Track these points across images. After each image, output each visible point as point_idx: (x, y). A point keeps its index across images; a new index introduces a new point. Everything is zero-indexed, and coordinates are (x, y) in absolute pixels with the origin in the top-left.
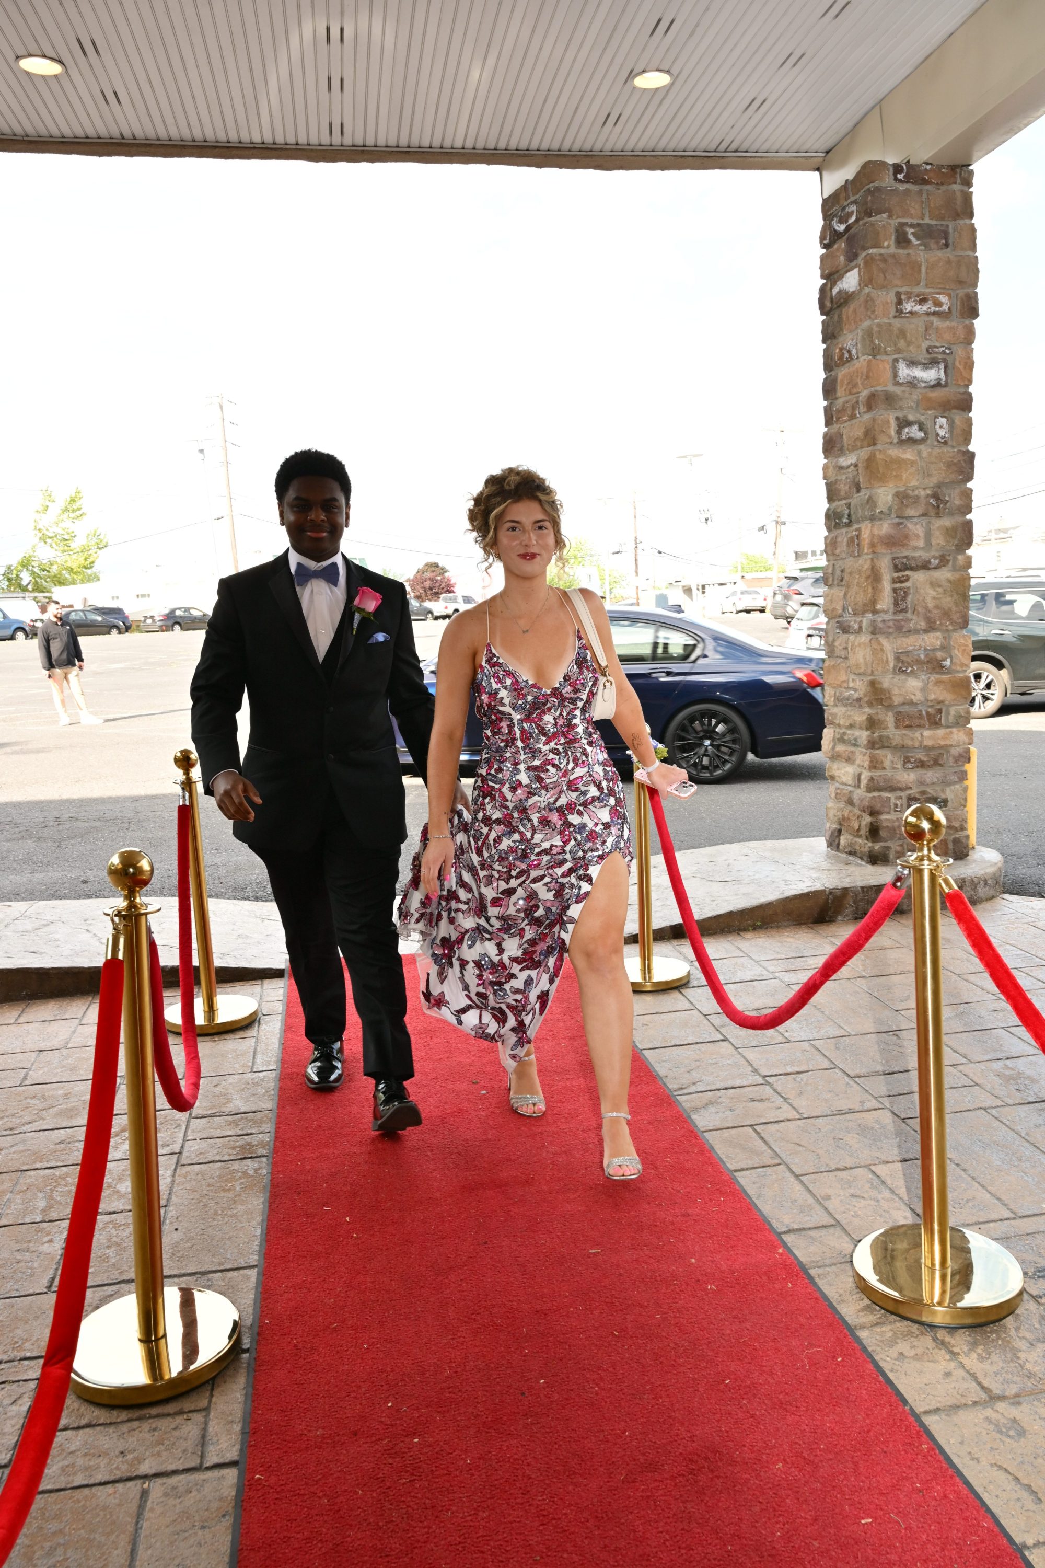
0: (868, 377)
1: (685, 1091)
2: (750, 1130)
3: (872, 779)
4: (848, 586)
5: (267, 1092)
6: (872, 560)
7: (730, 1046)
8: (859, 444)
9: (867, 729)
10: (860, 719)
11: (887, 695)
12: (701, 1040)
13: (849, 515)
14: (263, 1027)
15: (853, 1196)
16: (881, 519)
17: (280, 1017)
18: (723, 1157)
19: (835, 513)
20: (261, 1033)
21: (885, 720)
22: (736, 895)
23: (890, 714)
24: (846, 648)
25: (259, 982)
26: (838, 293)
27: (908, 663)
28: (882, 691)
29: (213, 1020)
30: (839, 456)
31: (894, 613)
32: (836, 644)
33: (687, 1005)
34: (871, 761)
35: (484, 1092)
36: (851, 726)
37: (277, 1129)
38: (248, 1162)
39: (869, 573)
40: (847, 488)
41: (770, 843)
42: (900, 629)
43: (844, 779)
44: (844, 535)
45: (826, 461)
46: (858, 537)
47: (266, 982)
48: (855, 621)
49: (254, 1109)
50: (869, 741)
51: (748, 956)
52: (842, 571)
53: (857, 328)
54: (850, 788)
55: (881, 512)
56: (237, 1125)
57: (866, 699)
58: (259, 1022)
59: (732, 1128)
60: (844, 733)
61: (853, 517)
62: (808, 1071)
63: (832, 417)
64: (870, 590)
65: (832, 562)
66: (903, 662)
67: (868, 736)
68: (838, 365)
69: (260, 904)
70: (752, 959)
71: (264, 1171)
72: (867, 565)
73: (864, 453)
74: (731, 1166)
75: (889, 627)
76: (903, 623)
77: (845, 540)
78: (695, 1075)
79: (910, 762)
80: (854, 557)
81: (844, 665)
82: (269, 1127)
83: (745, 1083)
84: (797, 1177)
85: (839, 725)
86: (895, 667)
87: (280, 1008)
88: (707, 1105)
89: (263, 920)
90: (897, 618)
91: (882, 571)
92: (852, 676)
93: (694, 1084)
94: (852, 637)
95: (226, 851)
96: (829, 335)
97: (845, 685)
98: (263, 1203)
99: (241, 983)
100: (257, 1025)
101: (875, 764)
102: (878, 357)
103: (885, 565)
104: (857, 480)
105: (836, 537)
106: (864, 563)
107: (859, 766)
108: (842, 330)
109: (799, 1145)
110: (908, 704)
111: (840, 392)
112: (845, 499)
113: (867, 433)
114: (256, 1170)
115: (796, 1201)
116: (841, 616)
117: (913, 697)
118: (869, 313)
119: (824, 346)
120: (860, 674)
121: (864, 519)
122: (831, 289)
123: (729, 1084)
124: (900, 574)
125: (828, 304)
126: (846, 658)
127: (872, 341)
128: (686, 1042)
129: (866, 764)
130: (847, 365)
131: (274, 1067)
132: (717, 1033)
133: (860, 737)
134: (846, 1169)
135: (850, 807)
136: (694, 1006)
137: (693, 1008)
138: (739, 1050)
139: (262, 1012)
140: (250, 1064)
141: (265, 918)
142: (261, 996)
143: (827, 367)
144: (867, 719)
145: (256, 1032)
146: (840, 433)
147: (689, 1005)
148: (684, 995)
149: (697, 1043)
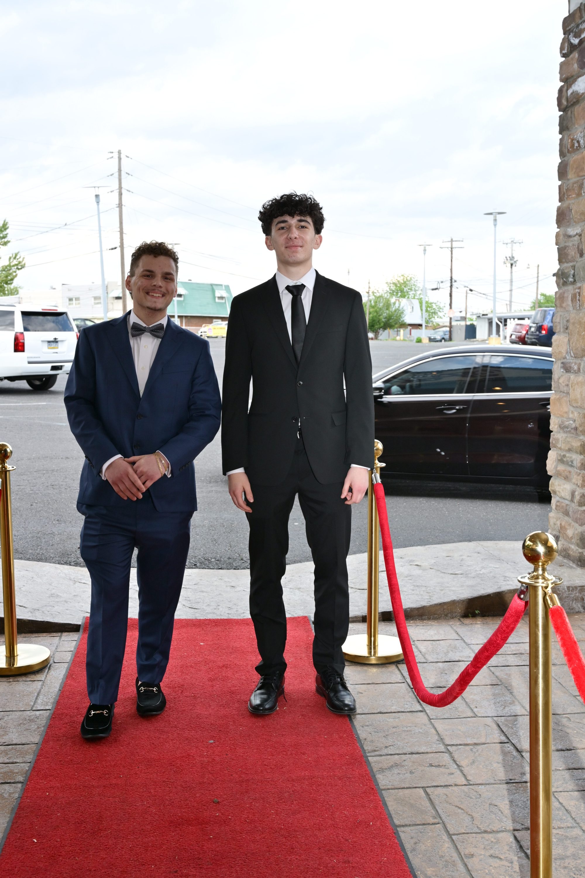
1: (377, 753)
2: (421, 791)
4: (571, 334)
5: (38, 728)
7: (425, 717)
8: (583, 217)
9: (582, 454)
10: (576, 445)
12: (402, 710)
13: (574, 276)
14: (52, 672)
15: (491, 856)
17: (66, 665)
18: (392, 813)
19: (564, 273)
20: (48, 678)
22: (462, 586)
24: (567, 385)
25: (59, 634)
26: (572, 94)
29: (13, 665)
30: (568, 226)
32: (561, 381)
33: (399, 678)
34: (583, 481)
35: (212, 741)
36: (570, 450)
37: (37, 761)
38: (6, 786)
40: (573, 253)
43: (563, 494)
44: (569, 291)
45: (558, 230)
46: (580, 293)
47: (64, 634)
48: (575, 364)
49: (24, 742)
50: (582, 464)
51: (462, 639)
52: (568, 321)
53: (584, 123)
54: (567, 502)
56: (7, 754)
57: (581, 429)
58: (49, 669)
59: (407, 788)
60: (564, 456)
61: (577, 278)
62: (486, 744)
63: (564, 194)
65: (560, 314)
67: (582, 460)
68: (569, 153)
70: (465, 642)
71: (17, 795)
74: (397, 822)
77: (570, 295)
78: (390, 741)
80: (577, 310)
81: (565, 398)
82: (30, 758)
83: (429, 750)
84: (450, 835)
85: (560, 449)
87: (68, 657)
88: (392, 766)
89: (75, 582)
92: (572, 409)
93: (386, 747)
94: (572, 376)
95: (65, 522)
96: (564, 127)
97: (567, 416)
98: (8, 822)
99: (45, 634)
100: (46, 670)
104: (580, 247)
105: (564, 293)
106: (584, 316)
107: (575, 484)
108: (574, 124)
109: (460, 808)
111: (571, 174)
112: (571, 262)
114: (10, 793)
115: (442, 857)
116: (565, 358)
119: (561, 136)
120: (577, 407)
121: (583, 280)
122: (567, 90)
123: (415, 750)
125: (564, 102)
126: (568, 393)
128: (389, 711)
129: (580, 482)
130: (577, 153)
131: (50, 707)
132: (418, 704)
133: (576, 459)
134: (493, 832)
135: (566, 518)
136: (405, 679)
137: (403, 681)
138: (432, 720)
139: (53, 660)
140: (32, 703)
141: (76, 580)
142: (57, 646)
143: (562, 154)
144: (581, 445)
145: (45, 676)
146: (569, 208)
147: (401, 678)
148: (399, 670)
149: (399, 712)
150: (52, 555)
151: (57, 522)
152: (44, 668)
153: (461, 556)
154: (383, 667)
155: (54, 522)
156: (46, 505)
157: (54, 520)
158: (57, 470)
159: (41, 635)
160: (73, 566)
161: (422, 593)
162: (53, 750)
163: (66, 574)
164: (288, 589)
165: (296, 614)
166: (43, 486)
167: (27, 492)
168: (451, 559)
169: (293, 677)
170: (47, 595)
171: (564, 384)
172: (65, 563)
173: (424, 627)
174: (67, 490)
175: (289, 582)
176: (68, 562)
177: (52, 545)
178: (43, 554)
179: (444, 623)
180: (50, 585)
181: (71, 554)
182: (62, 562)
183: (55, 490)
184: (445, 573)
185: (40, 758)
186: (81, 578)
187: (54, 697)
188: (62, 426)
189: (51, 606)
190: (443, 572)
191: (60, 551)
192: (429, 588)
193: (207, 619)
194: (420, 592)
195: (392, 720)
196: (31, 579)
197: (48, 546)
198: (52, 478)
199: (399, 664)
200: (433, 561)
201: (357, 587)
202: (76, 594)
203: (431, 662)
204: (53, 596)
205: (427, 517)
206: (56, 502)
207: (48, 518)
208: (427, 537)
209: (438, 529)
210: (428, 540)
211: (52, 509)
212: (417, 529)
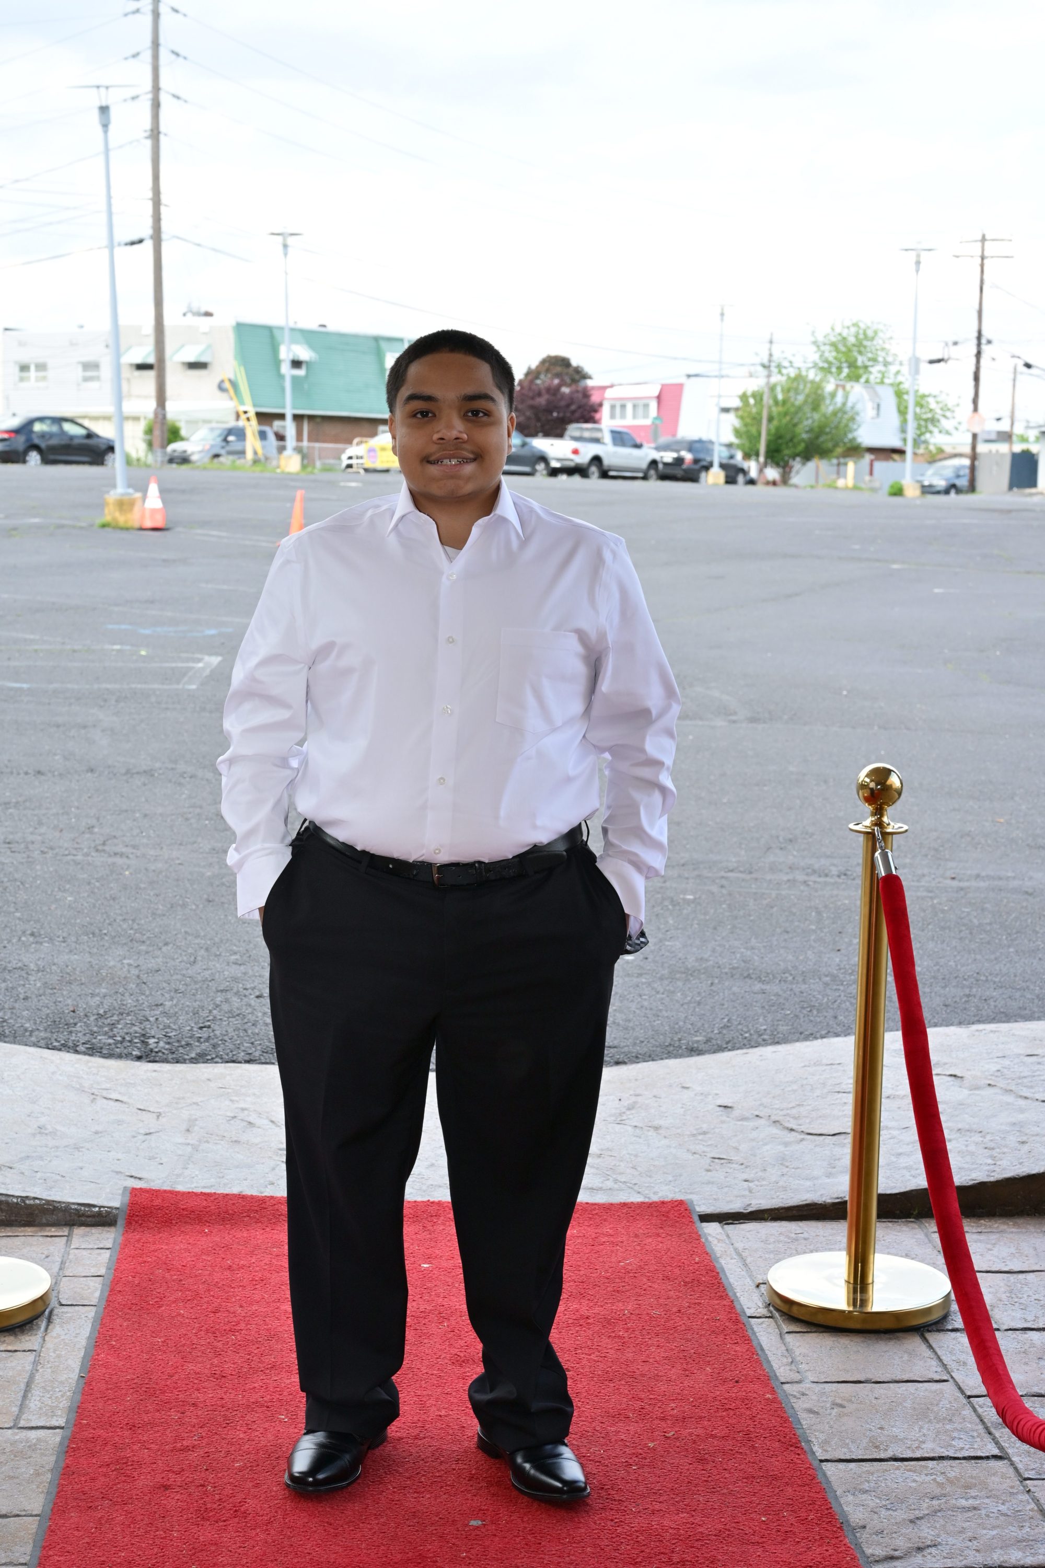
1: (898, 1564)
5: (38, 1474)
7: (1011, 1471)
12: (951, 1453)
14: (57, 1330)
17: (91, 1313)
20: (50, 1344)
25: (65, 1231)
33: (933, 1369)
37: (43, 1562)
47: (78, 1231)
49: (4, 1510)
58: (49, 1321)
69: (97, 1061)
78: (926, 1532)
82: (25, 1551)
87: (94, 1291)
89: (94, 1097)
93: (919, 1549)
95: (51, 940)
99: (29, 1230)
100: (43, 1325)
128: (918, 1454)
131: (61, 1422)
132: (987, 1438)
136: (949, 1373)
137: (945, 1378)
138: (1028, 1482)
139: (58, 1297)
140: (15, 1410)
141: (96, 1092)
142: (63, 1263)
145: (40, 1340)
147: (939, 1369)
148: (930, 1347)
149: (941, 1458)
150: (27, 1025)
151: (31, 939)
152: (38, 1316)
154: (890, 1339)
155: (23, 939)
157: (24, 932)
158: (17, 803)
159: (20, 1231)
160: (85, 1053)
161: (972, 1148)
162: (81, 1533)
163: (70, 1077)
164: (630, 1129)
165: (655, 1193)
169: (666, 1358)
170: (30, 1131)
172: (64, 1045)
173: (982, 1237)
174: (48, 856)
175: (629, 1109)
176: (70, 1044)
177: (26, 999)
179: (1032, 1229)
180: (34, 1102)
181: (75, 1024)
182: (56, 1044)
183: (16, 854)
184: (1026, 1098)
185: (51, 1553)
186: (108, 1086)
187: (68, 1394)
188: (21, 689)
189: (41, 1158)
190: (1021, 1097)
191: (48, 1015)
192: (989, 1137)
193: (433, 1203)
194: (967, 1146)
195: (929, 1478)
197: (16, 1001)
198: (7, 824)
199: (929, 1331)
200: (994, 1068)
201: (803, 1128)
202: (100, 1128)
203: (1010, 1330)
204: (43, 1131)
205: (955, 947)
206: (21, 886)
207: (6, 926)
208: (963, 1000)
209: (987, 980)
210: (965, 1009)
211: (15, 903)
212: (934, 977)
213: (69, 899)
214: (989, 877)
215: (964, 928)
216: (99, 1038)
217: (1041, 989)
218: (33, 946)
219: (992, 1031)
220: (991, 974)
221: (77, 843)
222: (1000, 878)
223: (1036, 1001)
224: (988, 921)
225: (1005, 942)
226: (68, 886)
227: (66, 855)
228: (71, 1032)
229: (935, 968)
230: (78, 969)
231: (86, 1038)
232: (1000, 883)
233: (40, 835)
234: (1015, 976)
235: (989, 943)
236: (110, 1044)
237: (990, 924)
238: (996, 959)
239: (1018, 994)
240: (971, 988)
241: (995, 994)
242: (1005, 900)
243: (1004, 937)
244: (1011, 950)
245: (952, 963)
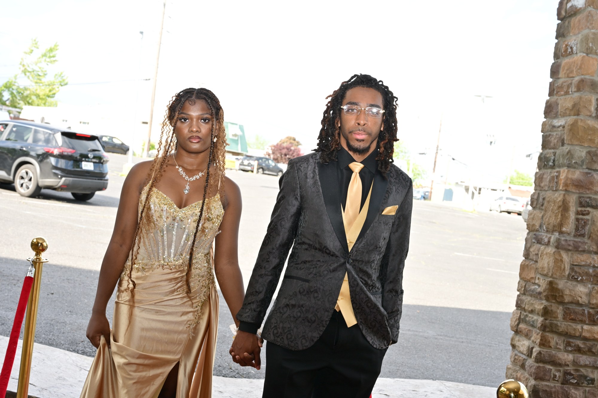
0: (580, 68)
3: (540, 353)
4: (546, 211)
6: (564, 195)
8: (568, 112)
9: (542, 316)
10: (539, 307)
11: (561, 294)
13: (554, 161)
16: (575, 168)
19: (545, 157)
21: (556, 312)
23: (561, 308)
24: (537, 254)
26: (572, 6)
27: (580, 274)
28: (557, 290)
30: (554, 118)
31: (575, 236)
32: (531, 250)
34: (541, 340)
36: (532, 312)
39: (560, 204)
40: (556, 141)
41: (462, 386)
42: (576, 249)
43: (521, 349)
44: (549, 174)
45: (545, 120)
46: (557, 177)
48: (546, 236)
50: (542, 325)
52: (544, 199)
53: (579, 33)
54: (524, 357)
55: (576, 163)
57: (545, 294)
60: (527, 316)
61: (556, 163)
63: (554, 90)
64: (560, 216)
65: (538, 192)
66: (576, 272)
67: (542, 321)
68: (563, 56)
72: (560, 198)
73: (570, 119)
75: (569, 245)
76: (580, 244)
77: (549, 177)
79: (570, 346)
80: (553, 191)
81: (534, 266)
85: (524, 309)
86: (569, 274)
90: (576, 240)
91: (571, 204)
92: (538, 276)
94: (542, 247)
95: (77, 314)
96: (560, 34)
97: (533, 281)
101: (544, 343)
102: (590, 55)
103: (572, 200)
104: (562, 137)
105: (543, 174)
106: (558, 196)
107: (533, 341)
108: (569, 32)
110: (575, 304)
111: (561, 74)
112: (553, 148)
113: (574, 106)
116: (537, 231)
117: (580, 299)
118: (588, 24)
119: (556, 41)
120: (543, 275)
121: (562, 166)
122: (567, 3)
124: (583, 209)
125: (563, 13)
126: (536, 262)
127: (587, 44)
129: (538, 341)
130: (569, 57)
133: (537, 320)
135: (522, 371)
141: (82, 367)
143: (556, 56)
144: (543, 308)
146: (557, 102)
150: (62, 342)
151: (69, 313)
153: (425, 392)
155: (67, 313)
156: (61, 296)
157: (67, 310)
163: (73, 361)
166: (60, 279)
167: (45, 282)
168: (416, 394)
170: (55, 378)
171: (534, 253)
174: (81, 285)
176: (76, 350)
177: (63, 333)
178: (54, 340)
180: (59, 368)
181: (79, 344)
182: (71, 349)
183: (70, 284)
189: (58, 388)
191: (70, 340)
196: (42, 361)
197: (60, 333)
200: (400, 393)
204: (60, 378)
205: (397, 353)
206: (70, 295)
207: (61, 308)
208: (396, 371)
209: (405, 365)
210: (396, 374)
211: (66, 300)
212: (387, 362)
213: (86, 301)
214: (413, 331)
215: (401, 347)
216: (87, 349)
217: (424, 370)
218: (70, 315)
219: (402, 381)
220: (407, 363)
221: (93, 282)
222: (417, 332)
223: (421, 374)
224: (410, 345)
225: (414, 353)
226: (86, 297)
227: (88, 286)
228: (77, 346)
229: (388, 359)
230: (84, 325)
231: (82, 349)
232: (417, 333)
233: (80, 278)
234: (416, 365)
235: (408, 353)
236: (90, 352)
237: (410, 346)
238: (410, 358)
239: (415, 371)
240: (399, 367)
241: (407, 370)
242: (417, 339)
243: (414, 351)
244: (416, 356)
245: (394, 358)
